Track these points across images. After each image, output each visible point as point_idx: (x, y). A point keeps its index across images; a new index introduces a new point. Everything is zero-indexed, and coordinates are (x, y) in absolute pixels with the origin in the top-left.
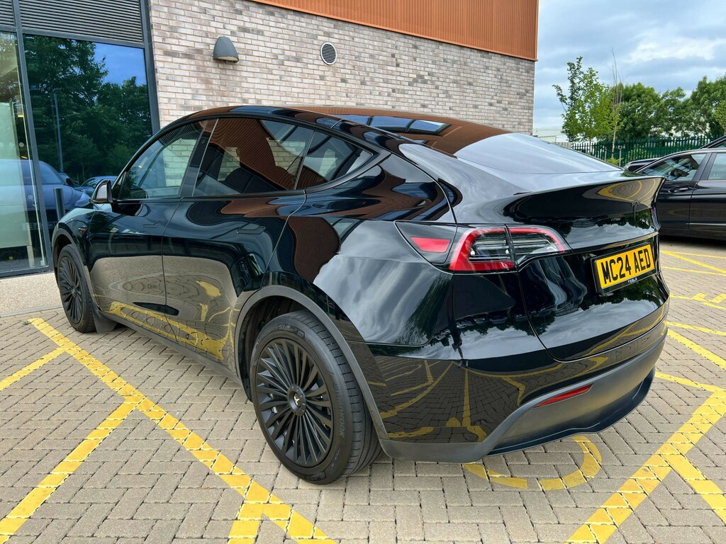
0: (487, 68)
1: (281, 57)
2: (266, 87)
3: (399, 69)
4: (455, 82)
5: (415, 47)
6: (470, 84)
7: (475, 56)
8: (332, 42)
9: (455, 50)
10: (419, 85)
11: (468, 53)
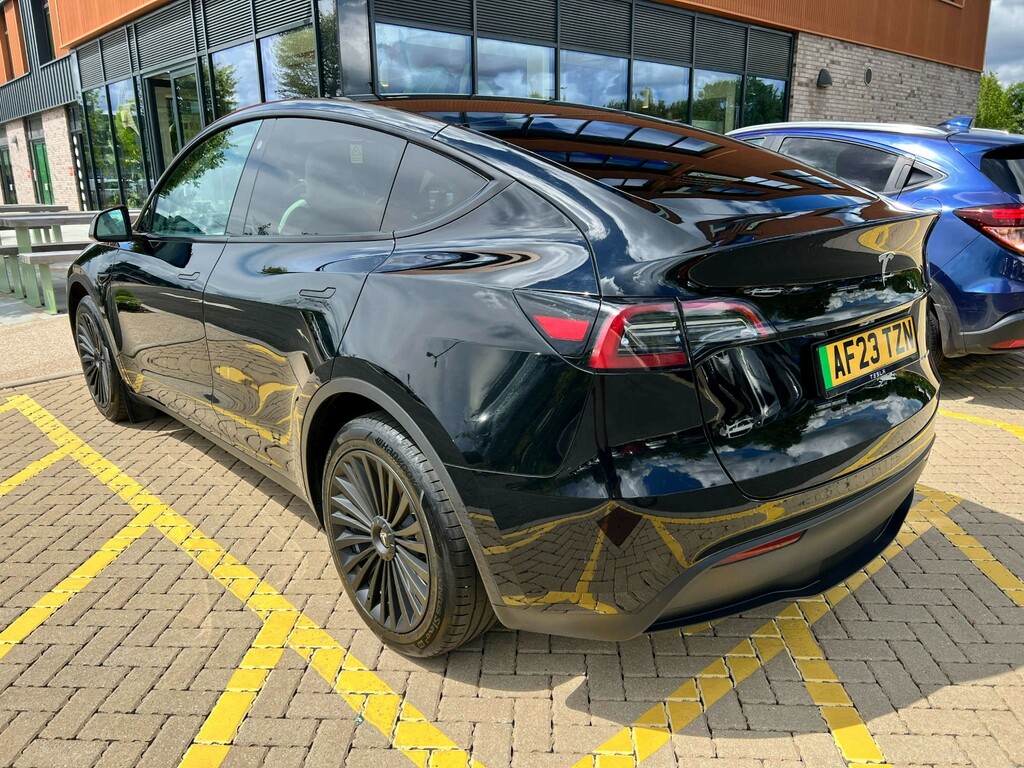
0: (951, 81)
1: (846, 82)
2: (835, 105)
3: (903, 86)
4: (931, 95)
5: (913, 66)
6: (940, 96)
7: (945, 70)
8: (871, 66)
9: (934, 66)
10: (912, 99)
11: (942, 68)
